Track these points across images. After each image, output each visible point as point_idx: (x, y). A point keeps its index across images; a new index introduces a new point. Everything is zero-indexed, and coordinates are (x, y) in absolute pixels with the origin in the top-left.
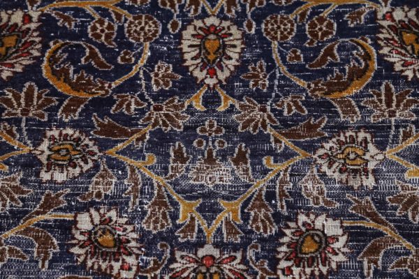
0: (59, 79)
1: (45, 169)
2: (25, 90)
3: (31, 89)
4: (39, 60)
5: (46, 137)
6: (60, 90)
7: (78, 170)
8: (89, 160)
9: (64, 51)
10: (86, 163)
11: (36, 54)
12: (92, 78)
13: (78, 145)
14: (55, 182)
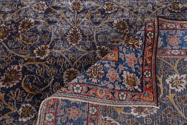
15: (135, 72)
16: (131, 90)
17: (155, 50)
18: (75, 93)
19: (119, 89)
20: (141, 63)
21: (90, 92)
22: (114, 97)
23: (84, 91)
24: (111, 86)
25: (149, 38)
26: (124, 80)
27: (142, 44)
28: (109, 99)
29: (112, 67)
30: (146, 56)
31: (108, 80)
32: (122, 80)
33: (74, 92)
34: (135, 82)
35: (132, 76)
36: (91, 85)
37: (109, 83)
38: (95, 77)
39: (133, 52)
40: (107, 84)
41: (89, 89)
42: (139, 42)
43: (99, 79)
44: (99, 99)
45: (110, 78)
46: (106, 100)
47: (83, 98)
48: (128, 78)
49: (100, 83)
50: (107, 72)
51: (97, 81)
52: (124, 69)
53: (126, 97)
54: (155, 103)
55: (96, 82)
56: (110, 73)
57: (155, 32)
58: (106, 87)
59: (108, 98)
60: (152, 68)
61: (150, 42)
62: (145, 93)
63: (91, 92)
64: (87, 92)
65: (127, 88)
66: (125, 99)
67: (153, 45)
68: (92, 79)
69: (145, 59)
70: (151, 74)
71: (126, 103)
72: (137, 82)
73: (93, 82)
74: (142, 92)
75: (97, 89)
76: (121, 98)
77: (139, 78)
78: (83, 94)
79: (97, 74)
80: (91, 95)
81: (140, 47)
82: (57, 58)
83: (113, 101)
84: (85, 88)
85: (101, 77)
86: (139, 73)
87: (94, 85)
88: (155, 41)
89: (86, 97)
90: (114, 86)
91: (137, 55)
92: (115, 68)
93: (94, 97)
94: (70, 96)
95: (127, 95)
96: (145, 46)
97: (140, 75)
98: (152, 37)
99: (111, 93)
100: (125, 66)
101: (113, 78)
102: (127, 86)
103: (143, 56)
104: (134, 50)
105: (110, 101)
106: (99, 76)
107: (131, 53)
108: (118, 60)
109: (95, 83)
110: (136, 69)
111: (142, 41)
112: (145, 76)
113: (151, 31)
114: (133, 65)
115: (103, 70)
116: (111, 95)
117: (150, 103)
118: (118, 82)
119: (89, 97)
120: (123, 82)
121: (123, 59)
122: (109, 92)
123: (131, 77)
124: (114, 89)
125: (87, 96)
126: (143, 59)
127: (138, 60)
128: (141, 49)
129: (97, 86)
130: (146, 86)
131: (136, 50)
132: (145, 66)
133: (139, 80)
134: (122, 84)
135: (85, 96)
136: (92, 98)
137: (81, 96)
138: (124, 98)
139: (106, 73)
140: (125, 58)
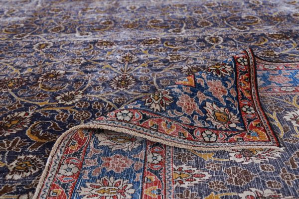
0: (34, 135)
1: (10, 173)
2: (14, 140)
3: (17, 140)
4: (26, 129)
5: (16, 159)
6: (32, 139)
7: (29, 173)
8: (37, 169)
9: (40, 125)
10: (35, 169)
11: (26, 126)
12: (51, 134)
13: (33, 162)
14: (14, 180)
15: (226, 107)
16: (224, 129)
17: (254, 80)
18: (120, 121)
19: (202, 126)
20: (234, 96)
21: (147, 122)
22: (193, 136)
23: (137, 120)
24: (186, 120)
25: (241, 65)
26: (209, 115)
27: (232, 70)
28: (184, 139)
29: (185, 93)
30: (241, 87)
31: (179, 110)
32: (205, 114)
33: (117, 119)
34: (229, 119)
35: (221, 111)
36: (150, 112)
37: (183, 115)
38: (156, 102)
39: (219, 79)
40: (178, 115)
41: (145, 117)
42: (226, 68)
43: (163, 106)
44: (166, 136)
45: (183, 108)
46: (180, 140)
47: (134, 128)
48: (215, 112)
49: (165, 112)
50: (178, 98)
51: (161, 108)
52: (207, 99)
53: (217, 138)
54: (274, 143)
55: (159, 110)
56: (184, 101)
57: (249, 58)
58: (177, 120)
59: (181, 137)
60: (255, 103)
61: (244, 70)
62: (250, 131)
63: (150, 123)
64: (141, 121)
65: (216, 126)
66: (216, 141)
67: (250, 74)
68: (150, 105)
69: (241, 91)
70: (255, 109)
71: (217, 145)
72: (232, 119)
73: (153, 109)
74: (245, 130)
75: (160, 120)
76: (207, 139)
77: (235, 115)
78: (135, 123)
79: (160, 99)
80: (150, 128)
81: (228, 74)
82: (93, 102)
83: (193, 142)
84: (137, 115)
85: (168, 104)
86: (233, 107)
87: (155, 114)
88: (252, 68)
89: (140, 129)
90: (193, 121)
91: (227, 84)
92: (192, 96)
93: (157, 131)
94: (110, 124)
95: (218, 135)
96: (236, 74)
97: (236, 110)
98: (246, 63)
99: (188, 130)
100: (208, 96)
101: (189, 109)
102: (215, 123)
103: (236, 87)
104: (219, 76)
105: (186, 141)
106: (164, 102)
107: (215, 80)
108: (195, 85)
109: (157, 110)
110: (228, 102)
111: (230, 66)
112: (245, 112)
113: (244, 58)
114: (221, 96)
115: (169, 95)
116: (187, 134)
117: (264, 143)
118: (198, 116)
119: (145, 130)
120: (207, 117)
121: (203, 84)
122: (184, 128)
123: (220, 113)
124: (192, 125)
125: (142, 126)
126: (237, 90)
127: (229, 90)
128: (231, 76)
129: (160, 115)
130: (249, 123)
131: (222, 76)
132: (241, 100)
133: (236, 117)
134: (207, 120)
135: (139, 127)
136: (152, 132)
137: (131, 125)
138: (213, 139)
139: (176, 99)
140: (206, 84)
